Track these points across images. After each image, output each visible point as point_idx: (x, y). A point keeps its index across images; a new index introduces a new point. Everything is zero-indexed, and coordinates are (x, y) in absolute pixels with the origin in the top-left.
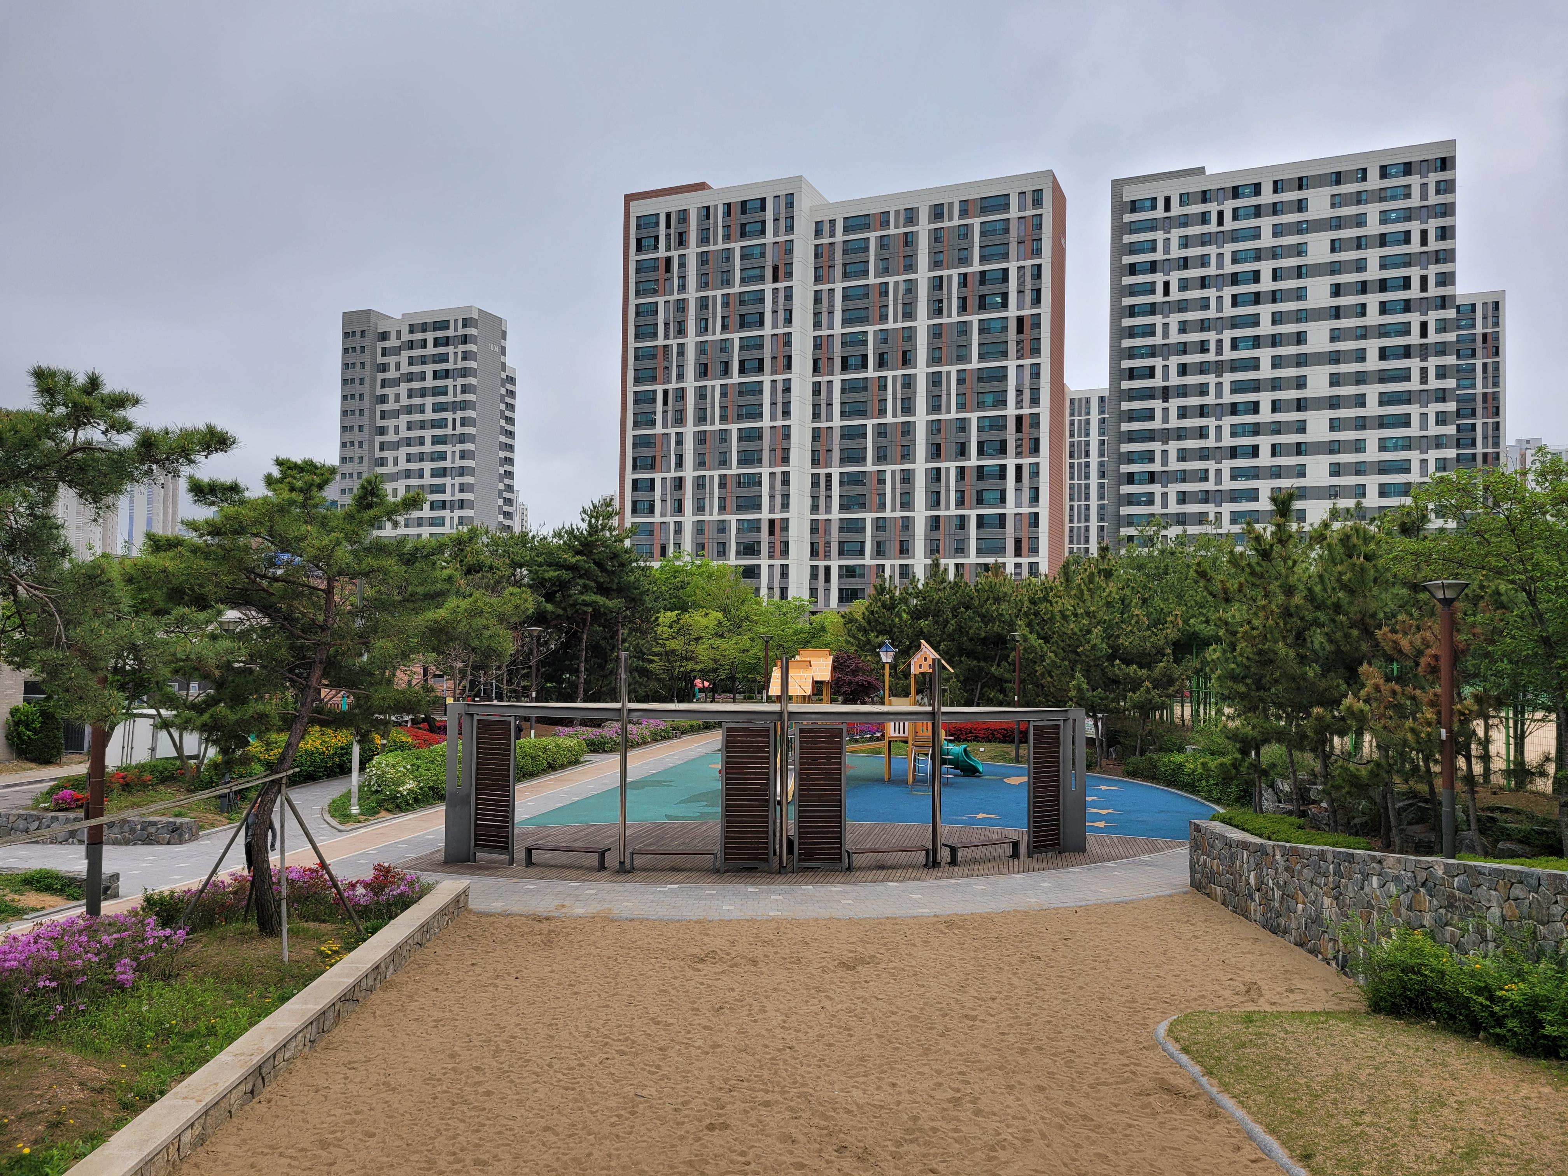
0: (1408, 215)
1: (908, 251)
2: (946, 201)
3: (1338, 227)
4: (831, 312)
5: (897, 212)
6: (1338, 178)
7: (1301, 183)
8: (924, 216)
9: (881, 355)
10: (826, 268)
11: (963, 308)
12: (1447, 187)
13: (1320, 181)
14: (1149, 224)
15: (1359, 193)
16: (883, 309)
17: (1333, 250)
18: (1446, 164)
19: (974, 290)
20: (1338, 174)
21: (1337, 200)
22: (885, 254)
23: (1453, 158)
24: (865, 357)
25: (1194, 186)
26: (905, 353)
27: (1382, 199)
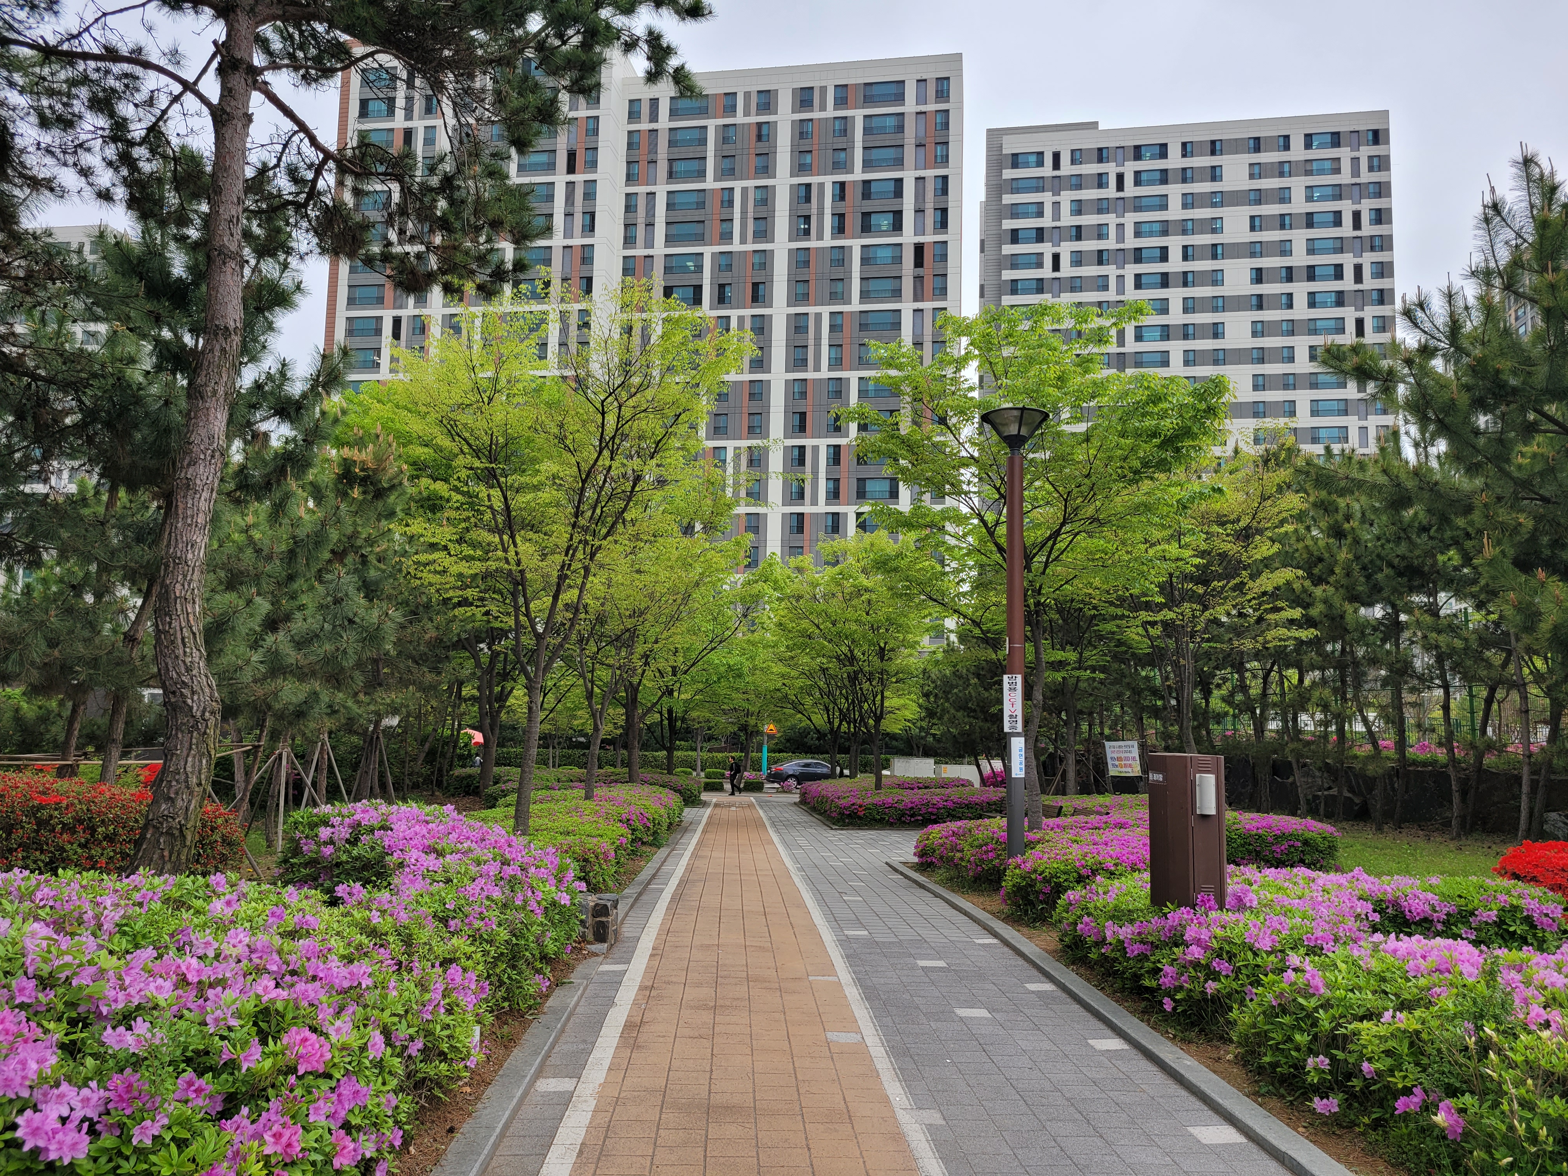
0: (1338, 193)
1: (762, 147)
2: (816, 84)
3: (1259, 202)
4: (650, 225)
5: (747, 95)
6: (1257, 144)
7: (1214, 148)
8: (785, 102)
9: (722, 287)
10: (643, 164)
11: (840, 229)
12: (1381, 163)
13: (1235, 146)
14: (1034, 183)
15: (1282, 163)
16: (725, 225)
17: (1253, 228)
18: (1378, 137)
19: (854, 204)
20: (1257, 139)
21: (1256, 170)
22: (728, 150)
23: (1387, 131)
24: (698, 289)
25: (1090, 142)
26: (755, 286)
27: (1308, 173)
